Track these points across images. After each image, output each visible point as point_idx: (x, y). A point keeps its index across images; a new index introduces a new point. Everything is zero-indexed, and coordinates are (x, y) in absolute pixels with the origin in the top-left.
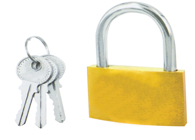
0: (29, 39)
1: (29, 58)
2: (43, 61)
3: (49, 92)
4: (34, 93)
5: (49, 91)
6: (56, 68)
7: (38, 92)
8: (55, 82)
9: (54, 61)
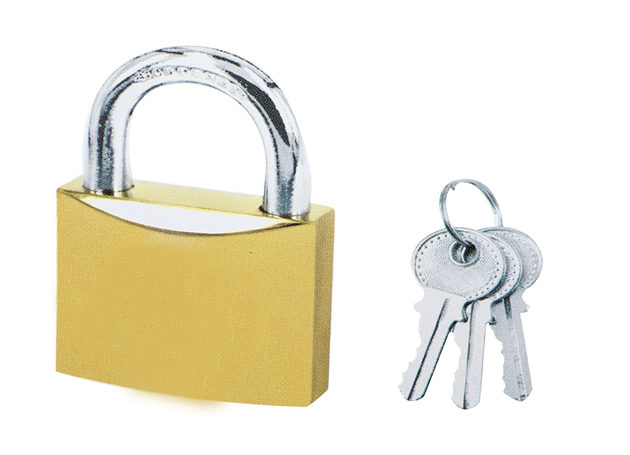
0: (452, 186)
1: (448, 234)
2: (483, 243)
3: (493, 322)
4: (455, 323)
5: (494, 319)
6: (516, 261)
7: (465, 321)
8: (512, 298)
9: (513, 244)
